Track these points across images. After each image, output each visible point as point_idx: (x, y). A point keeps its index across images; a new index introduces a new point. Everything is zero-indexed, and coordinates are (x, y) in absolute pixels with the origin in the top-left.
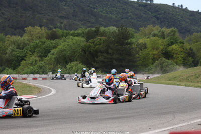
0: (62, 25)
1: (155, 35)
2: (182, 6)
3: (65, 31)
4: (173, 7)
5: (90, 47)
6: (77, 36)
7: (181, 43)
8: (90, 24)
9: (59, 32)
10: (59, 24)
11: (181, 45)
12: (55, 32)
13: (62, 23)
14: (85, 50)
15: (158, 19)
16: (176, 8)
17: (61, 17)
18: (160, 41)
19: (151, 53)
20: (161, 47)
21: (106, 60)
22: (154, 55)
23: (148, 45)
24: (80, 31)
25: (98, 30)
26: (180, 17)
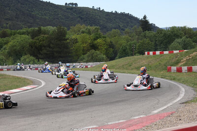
0: (8, 25)
1: (83, 32)
2: (99, 8)
3: (13, 31)
4: (93, 9)
5: (35, 43)
6: (23, 34)
7: (104, 37)
8: (29, 24)
9: (8, 31)
10: (5, 25)
11: (104, 39)
12: (6, 31)
13: (7, 24)
14: (31, 46)
15: (81, 18)
16: (95, 10)
17: (6, 19)
18: (88, 36)
19: (81, 46)
20: (89, 41)
21: (48, 53)
22: (84, 47)
23: (79, 40)
24: (24, 31)
25: (41, 30)
26: (98, 17)
